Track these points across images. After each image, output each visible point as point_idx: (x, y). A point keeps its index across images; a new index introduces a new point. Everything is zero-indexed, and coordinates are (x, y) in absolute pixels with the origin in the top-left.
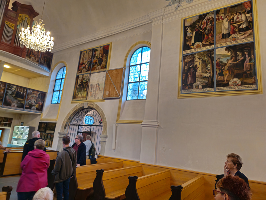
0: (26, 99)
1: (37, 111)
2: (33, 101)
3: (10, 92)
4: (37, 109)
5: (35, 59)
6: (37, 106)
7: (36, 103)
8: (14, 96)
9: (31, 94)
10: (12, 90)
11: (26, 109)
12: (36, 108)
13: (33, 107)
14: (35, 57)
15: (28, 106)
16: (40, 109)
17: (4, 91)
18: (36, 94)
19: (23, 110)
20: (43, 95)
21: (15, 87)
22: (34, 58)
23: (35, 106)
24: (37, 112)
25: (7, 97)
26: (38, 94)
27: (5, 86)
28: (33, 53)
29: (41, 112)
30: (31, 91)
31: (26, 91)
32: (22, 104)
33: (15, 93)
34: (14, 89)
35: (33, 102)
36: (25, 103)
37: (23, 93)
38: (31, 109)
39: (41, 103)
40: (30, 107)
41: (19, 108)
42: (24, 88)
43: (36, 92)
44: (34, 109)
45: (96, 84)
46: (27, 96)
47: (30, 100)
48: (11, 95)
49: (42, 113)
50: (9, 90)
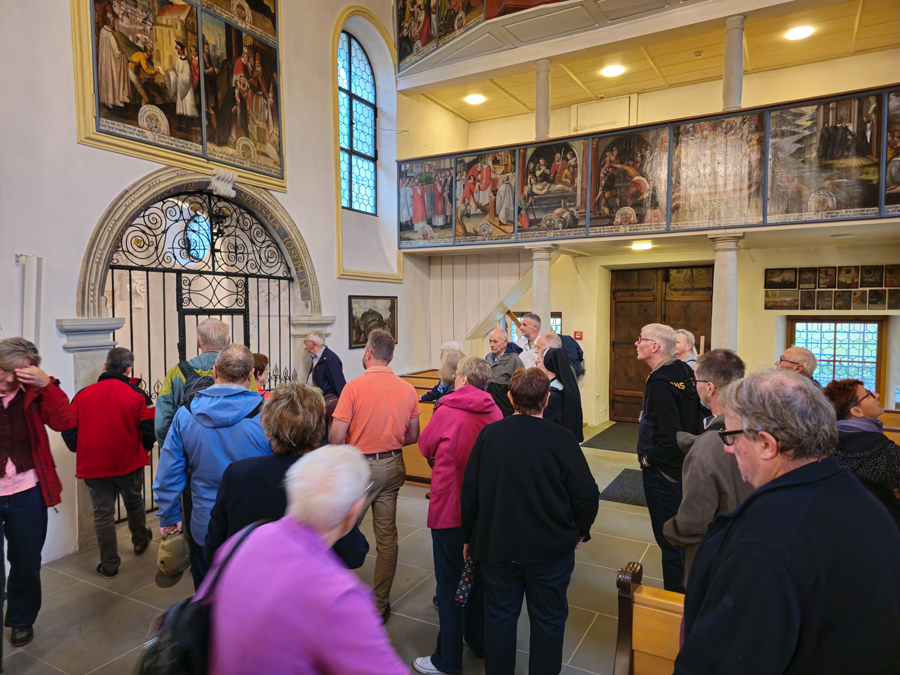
0: (885, 153)
3: (788, 145)
8: (813, 155)
10: (800, 130)
17: (763, 152)
19: (881, 216)
21: (809, 110)
25: (783, 171)
27: (761, 127)
31: (878, 110)
32: (866, 183)
33: (815, 140)
34: (804, 122)
36: (885, 174)
37: (862, 125)
42: (861, 95)
48: (800, 152)
50: (783, 134)
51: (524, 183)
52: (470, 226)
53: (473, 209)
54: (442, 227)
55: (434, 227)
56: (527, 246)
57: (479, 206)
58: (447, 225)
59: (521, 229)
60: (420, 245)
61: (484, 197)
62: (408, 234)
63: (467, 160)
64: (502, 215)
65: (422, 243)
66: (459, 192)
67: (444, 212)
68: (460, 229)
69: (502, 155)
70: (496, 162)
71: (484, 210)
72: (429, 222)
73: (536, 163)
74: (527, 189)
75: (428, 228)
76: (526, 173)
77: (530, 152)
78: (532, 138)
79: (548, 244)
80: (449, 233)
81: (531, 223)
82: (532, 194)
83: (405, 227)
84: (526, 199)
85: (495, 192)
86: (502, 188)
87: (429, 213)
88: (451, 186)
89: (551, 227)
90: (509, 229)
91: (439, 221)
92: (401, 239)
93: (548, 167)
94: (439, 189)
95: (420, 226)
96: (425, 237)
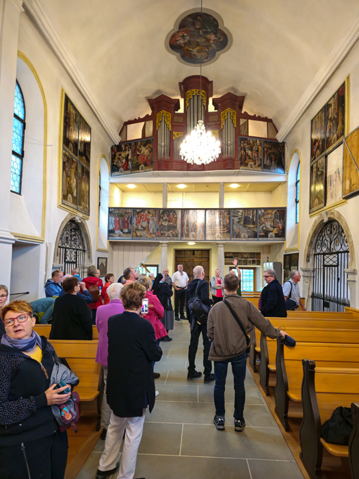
0: (259, 225)
1: (278, 238)
2: (268, 225)
3: (236, 220)
4: (277, 235)
5: (255, 164)
6: (275, 231)
7: (274, 227)
8: (242, 223)
9: (264, 215)
10: (239, 216)
11: (260, 239)
12: (275, 234)
13: (270, 234)
14: (253, 161)
15: (262, 234)
16: (282, 234)
17: (230, 220)
18: (271, 214)
19: (258, 240)
20: (282, 213)
21: (241, 211)
22: (252, 163)
23: (272, 232)
24: (278, 241)
25: (235, 226)
26: (274, 213)
27: (229, 214)
28: (249, 156)
29: (283, 239)
30: (263, 211)
31: (256, 213)
32: (254, 232)
33: (243, 219)
34: (240, 214)
35: (269, 227)
36: (259, 230)
37: (253, 217)
38: (267, 237)
39: (280, 225)
40: (266, 234)
41: (251, 239)
42: (253, 209)
43: (270, 211)
44: (272, 237)
45: (336, 172)
46: (258, 220)
47: (263, 225)
48: (238, 222)
49: (285, 240)
50: (235, 216)
51: (159, 221)
52: (138, 234)
53: (140, 228)
54: (127, 233)
55: (124, 233)
56: (161, 242)
57: (142, 227)
58: (129, 232)
59: (158, 236)
60: (116, 239)
61: (145, 224)
62: (112, 234)
63: (138, 211)
64: (151, 231)
65: (118, 238)
66: (134, 221)
67: (128, 227)
68: (134, 234)
69: (151, 211)
70: (149, 212)
71: (144, 229)
72: (122, 231)
73: (164, 215)
74: (160, 223)
75: (121, 233)
76: (160, 218)
77: (161, 211)
78: (161, 207)
79: (168, 242)
80: (130, 235)
81: (162, 234)
82: (162, 225)
83: (111, 232)
84: (160, 226)
85: (148, 223)
86: (151, 222)
87: (122, 228)
88: (131, 219)
89: (169, 236)
90: (154, 236)
91: (126, 231)
92: (109, 236)
93: (168, 217)
94: (126, 219)
95: (117, 232)
96: (120, 236)
